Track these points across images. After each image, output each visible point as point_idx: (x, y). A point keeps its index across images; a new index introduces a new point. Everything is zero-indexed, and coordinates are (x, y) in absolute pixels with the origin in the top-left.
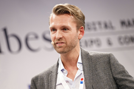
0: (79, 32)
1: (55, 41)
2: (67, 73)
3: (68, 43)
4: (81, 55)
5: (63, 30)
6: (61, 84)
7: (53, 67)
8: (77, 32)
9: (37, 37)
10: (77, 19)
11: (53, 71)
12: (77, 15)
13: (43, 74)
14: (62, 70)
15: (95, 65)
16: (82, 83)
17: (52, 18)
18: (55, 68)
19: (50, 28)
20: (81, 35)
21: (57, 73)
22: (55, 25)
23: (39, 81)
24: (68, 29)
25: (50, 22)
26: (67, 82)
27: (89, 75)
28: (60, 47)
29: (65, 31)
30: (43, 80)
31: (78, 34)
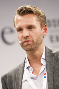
0: (43, 30)
1: (22, 40)
2: (32, 70)
3: (34, 40)
4: (45, 52)
5: (29, 29)
6: (26, 80)
7: (20, 65)
8: (42, 29)
9: (12, 31)
10: (40, 18)
11: (20, 69)
12: (40, 14)
13: (11, 72)
14: (28, 68)
15: (57, 61)
16: (45, 77)
17: (17, 19)
18: (22, 66)
19: (17, 29)
20: (45, 33)
21: (23, 71)
22: (21, 25)
23: (7, 79)
24: (34, 28)
25: (15, 24)
26: (32, 78)
27: (51, 69)
28: (28, 45)
29: (31, 30)
30: (10, 78)
31: (43, 32)
